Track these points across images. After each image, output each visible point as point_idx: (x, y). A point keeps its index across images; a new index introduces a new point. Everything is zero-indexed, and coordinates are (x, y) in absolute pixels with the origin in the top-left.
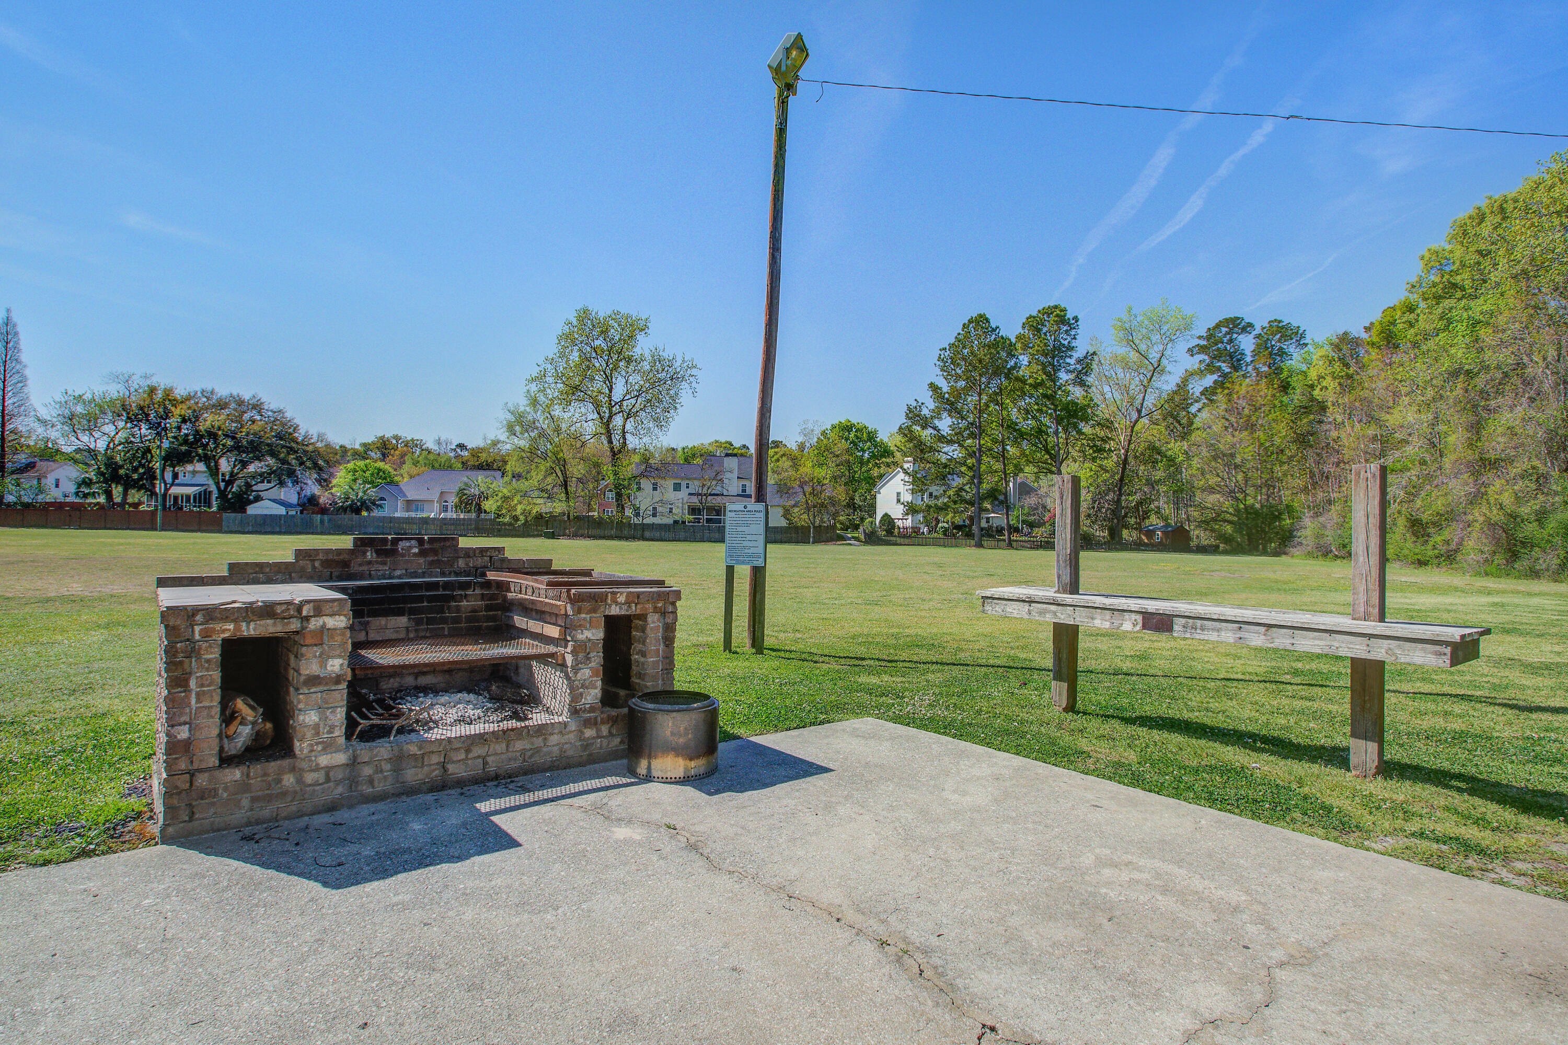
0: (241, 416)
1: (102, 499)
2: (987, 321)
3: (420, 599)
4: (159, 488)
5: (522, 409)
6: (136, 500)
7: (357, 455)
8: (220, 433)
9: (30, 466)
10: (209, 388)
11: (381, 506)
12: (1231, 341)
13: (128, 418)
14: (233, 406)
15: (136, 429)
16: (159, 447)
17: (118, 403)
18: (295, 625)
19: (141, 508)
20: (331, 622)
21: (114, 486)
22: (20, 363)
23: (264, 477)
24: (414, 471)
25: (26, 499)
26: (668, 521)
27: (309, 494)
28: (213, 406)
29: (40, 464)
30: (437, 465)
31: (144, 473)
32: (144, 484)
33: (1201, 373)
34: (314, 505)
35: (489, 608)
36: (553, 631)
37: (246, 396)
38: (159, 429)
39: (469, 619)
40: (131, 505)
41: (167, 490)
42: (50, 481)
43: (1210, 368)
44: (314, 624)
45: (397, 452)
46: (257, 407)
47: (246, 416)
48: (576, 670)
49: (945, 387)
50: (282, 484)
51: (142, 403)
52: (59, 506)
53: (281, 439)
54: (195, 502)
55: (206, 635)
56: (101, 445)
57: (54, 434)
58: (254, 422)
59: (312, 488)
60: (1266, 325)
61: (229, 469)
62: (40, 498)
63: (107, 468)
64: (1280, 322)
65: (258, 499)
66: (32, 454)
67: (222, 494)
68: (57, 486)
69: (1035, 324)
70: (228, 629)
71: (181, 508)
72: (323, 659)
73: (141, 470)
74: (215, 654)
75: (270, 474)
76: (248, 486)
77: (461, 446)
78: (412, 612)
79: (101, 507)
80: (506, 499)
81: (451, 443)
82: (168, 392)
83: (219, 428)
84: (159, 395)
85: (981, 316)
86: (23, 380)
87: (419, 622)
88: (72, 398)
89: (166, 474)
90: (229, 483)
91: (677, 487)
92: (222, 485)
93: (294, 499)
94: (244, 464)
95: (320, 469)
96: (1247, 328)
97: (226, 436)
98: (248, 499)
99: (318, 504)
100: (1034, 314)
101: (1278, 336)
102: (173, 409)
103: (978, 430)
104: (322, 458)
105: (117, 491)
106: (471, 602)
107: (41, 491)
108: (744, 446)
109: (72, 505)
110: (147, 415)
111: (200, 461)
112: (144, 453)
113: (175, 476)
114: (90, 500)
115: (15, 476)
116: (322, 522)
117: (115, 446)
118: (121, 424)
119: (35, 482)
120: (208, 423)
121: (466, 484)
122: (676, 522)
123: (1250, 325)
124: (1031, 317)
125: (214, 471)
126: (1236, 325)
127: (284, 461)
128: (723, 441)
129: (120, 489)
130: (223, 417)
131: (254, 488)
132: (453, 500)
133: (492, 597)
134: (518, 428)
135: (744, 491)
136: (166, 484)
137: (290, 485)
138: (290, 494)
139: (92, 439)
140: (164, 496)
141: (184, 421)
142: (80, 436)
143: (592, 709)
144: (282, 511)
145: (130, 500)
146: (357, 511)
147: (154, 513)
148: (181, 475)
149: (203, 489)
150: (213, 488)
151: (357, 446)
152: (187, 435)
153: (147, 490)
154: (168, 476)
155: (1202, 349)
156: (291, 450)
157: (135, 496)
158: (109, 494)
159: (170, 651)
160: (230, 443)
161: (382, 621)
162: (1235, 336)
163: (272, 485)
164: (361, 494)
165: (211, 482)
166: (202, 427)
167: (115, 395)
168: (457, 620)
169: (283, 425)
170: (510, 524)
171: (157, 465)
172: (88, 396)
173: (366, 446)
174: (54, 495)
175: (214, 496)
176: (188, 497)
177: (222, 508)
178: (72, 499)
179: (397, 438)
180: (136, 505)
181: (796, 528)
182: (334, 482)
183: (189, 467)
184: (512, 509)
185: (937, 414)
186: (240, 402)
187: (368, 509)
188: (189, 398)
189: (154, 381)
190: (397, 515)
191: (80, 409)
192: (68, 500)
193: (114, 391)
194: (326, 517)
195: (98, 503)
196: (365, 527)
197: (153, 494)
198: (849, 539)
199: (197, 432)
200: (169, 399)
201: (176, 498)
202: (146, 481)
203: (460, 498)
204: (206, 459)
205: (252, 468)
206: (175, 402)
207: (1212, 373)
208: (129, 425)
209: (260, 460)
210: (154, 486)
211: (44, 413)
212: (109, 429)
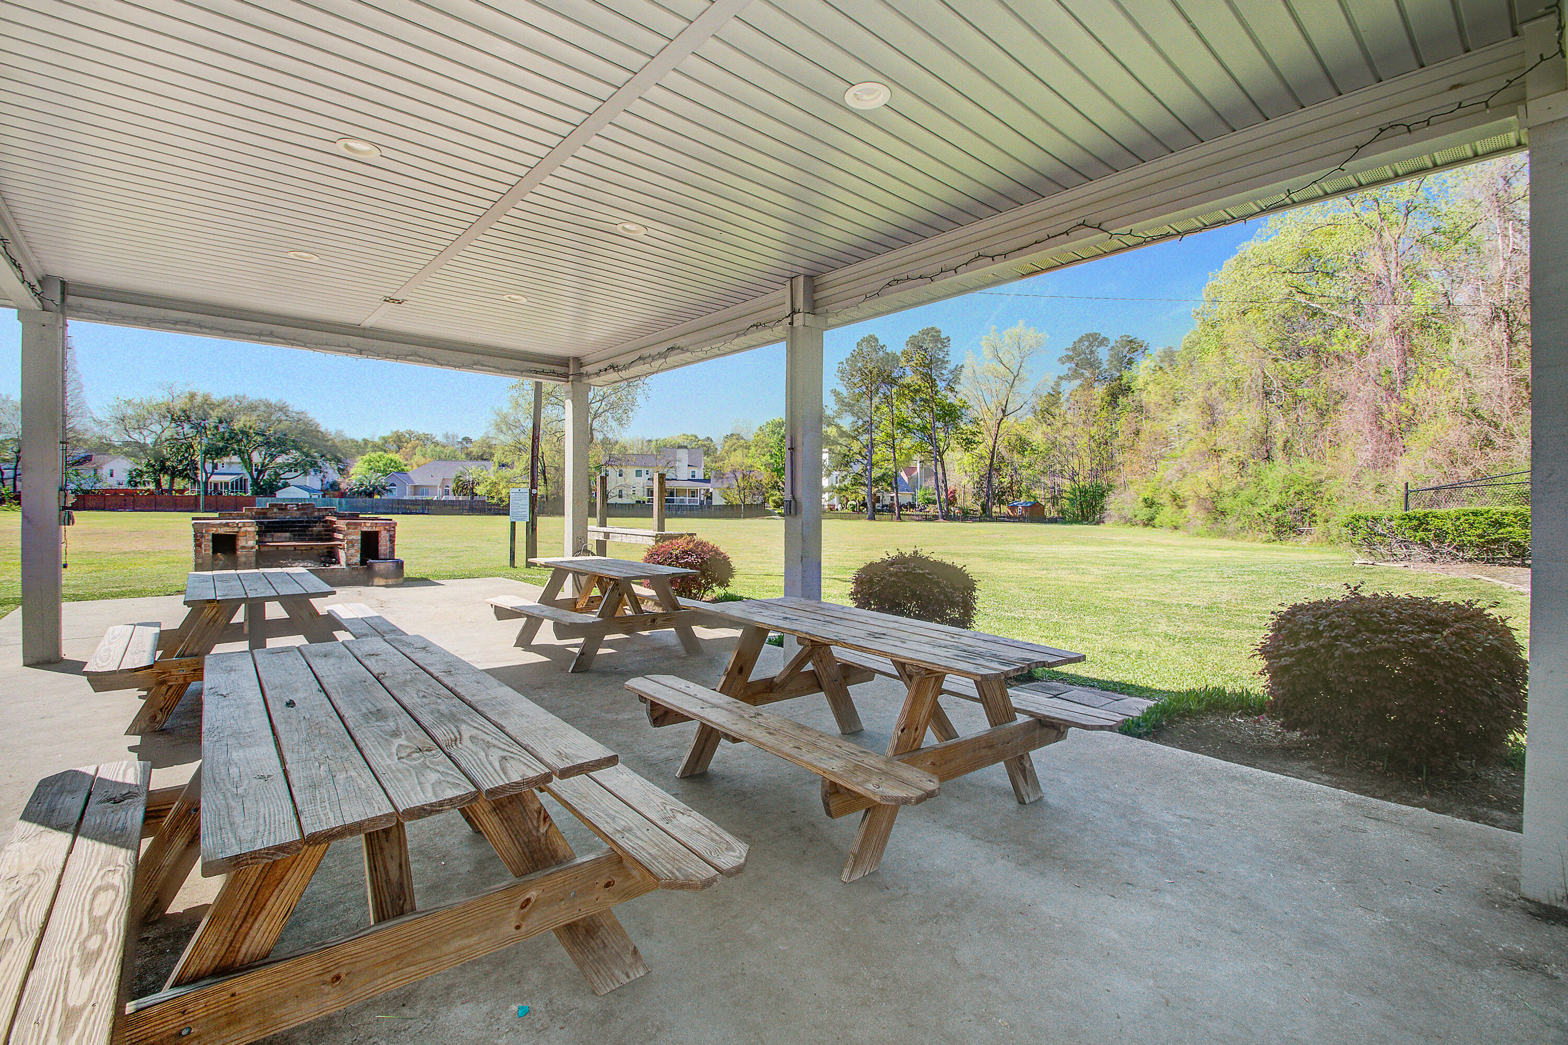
0: (269, 417)
1: (152, 487)
2: (877, 340)
3: (296, 527)
4: (201, 477)
5: (505, 411)
6: (182, 487)
7: (376, 447)
8: (252, 431)
9: (87, 459)
10: (242, 394)
11: (390, 491)
12: (1092, 352)
13: (173, 419)
14: (262, 408)
15: (180, 428)
16: (200, 443)
17: (164, 409)
18: (236, 529)
19: (186, 494)
20: (249, 529)
21: (162, 476)
22: (76, 372)
23: (291, 467)
24: (423, 461)
25: (86, 487)
26: (632, 501)
27: (331, 481)
28: (245, 408)
29: (95, 458)
30: (443, 456)
31: (188, 465)
32: (187, 474)
33: (1068, 378)
34: (336, 490)
35: (326, 531)
36: (341, 536)
37: (273, 401)
38: (200, 429)
39: (317, 535)
40: (177, 491)
41: (208, 478)
42: (105, 472)
43: (1075, 375)
44: (243, 529)
45: (409, 445)
46: (283, 409)
47: (273, 418)
48: (348, 550)
49: (844, 392)
50: (306, 473)
51: (185, 408)
52: (115, 492)
53: (304, 435)
54: (232, 488)
55: (207, 532)
56: (149, 441)
57: (108, 433)
58: (280, 422)
59: (333, 475)
60: (1118, 339)
61: (261, 460)
62: (98, 486)
63: (156, 461)
64: (1128, 337)
65: (286, 485)
66: (90, 450)
67: (255, 482)
68: (112, 475)
69: (916, 344)
70: (214, 530)
71: (221, 494)
72: (247, 541)
73: (185, 462)
74: (210, 537)
75: (296, 465)
76: (277, 474)
77: (467, 440)
78: (292, 531)
79: (152, 493)
80: (494, 484)
81: (457, 437)
82: (206, 399)
83: (251, 428)
84: (199, 399)
85: (871, 336)
86: (81, 387)
87: (295, 535)
88: (123, 403)
89: (206, 465)
90: (260, 472)
91: (639, 473)
92: (255, 474)
93: (318, 486)
94: (273, 457)
95: (339, 461)
96: (1103, 342)
97: (257, 434)
98: (276, 486)
99: (339, 489)
100: (916, 334)
101: (1127, 349)
102: (211, 412)
103: (869, 428)
104: (340, 451)
105: (165, 479)
106: (318, 528)
107: (99, 481)
108: (708, 438)
109: (126, 492)
110: (189, 417)
111: (235, 454)
112: (187, 448)
113: (215, 466)
114: (140, 487)
115: (74, 468)
116: (340, 503)
117: (162, 443)
118: (166, 424)
119: (93, 472)
120: (241, 423)
121: (462, 472)
122: (638, 502)
123: (1105, 339)
124: (913, 336)
125: (248, 463)
126: (1095, 340)
127: (307, 455)
128: (689, 434)
129: (167, 477)
130: (254, 418)
131: (282, 476)
132: (452, 485)
133: (328, 527)
134: (504, 428)
135: (693, 476)
136: (207, 474)
137: (313, 473)
138: (313, 481)
139: (142, 437)
140: (206, 483)
141: (221, 422)
142: (131, 433)
143: (356, 564)
144: (306, 495)
145: (176, 487)
146: (370, 495)
147: (197, 498)
148: (220, 466)
149: (239, 477)
150: (248, 477)
151: (376, 440)
152: (224, 433)
153: (189, 478)
154: (209, 467)
155: (1070, 358)
156: (312, 445)
157: (180, 483)
158: (158, 483)
159: (195, 536)
160: (259, 439)
161: (279, 534)
162: (1095, 348)
163: (297, 474)
164: (372, 482)
165: (245, 471)
166: (237, 426)
167: (161, 400)
168: (312, 535)
169: (306, 424)
170: (498, 505)
171: (198, 458)
172: (137, 401)
173: (385, 440)
174: (110, 483)
175: (249, 483)
176: (227, 484)
177: (256, 493)
178: (124, 486)
179: (410, 433)
180: (182, 491)
181: (732, 506)
182: (352, 471)
183: (226, 460)
184: (498, 492)
185: (839, 414)
186: (268, 405)
187: (379, 493)
188: (224, 402)
189: (193, 388)
190: (406, 498)
191: (130, 411)
192: (121, 487)
193: (160, 397)
194: (343, 500)
195: (149, 490)
196: (377, 508)
197: (195, 481)
198: (775, 514)
199: (232, 431)
200: (208, 405)
201: (216, 485)
202: (189, 471)
203: (457, 484)
204: (240, 453)
205: (279, 460)
206: (213, 406)
207: (1076, 378)
208: (173, 425)
209: (287, 454)
210: (196, 474)
211: (99, 415)
212: (157, 428)
